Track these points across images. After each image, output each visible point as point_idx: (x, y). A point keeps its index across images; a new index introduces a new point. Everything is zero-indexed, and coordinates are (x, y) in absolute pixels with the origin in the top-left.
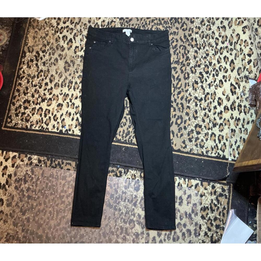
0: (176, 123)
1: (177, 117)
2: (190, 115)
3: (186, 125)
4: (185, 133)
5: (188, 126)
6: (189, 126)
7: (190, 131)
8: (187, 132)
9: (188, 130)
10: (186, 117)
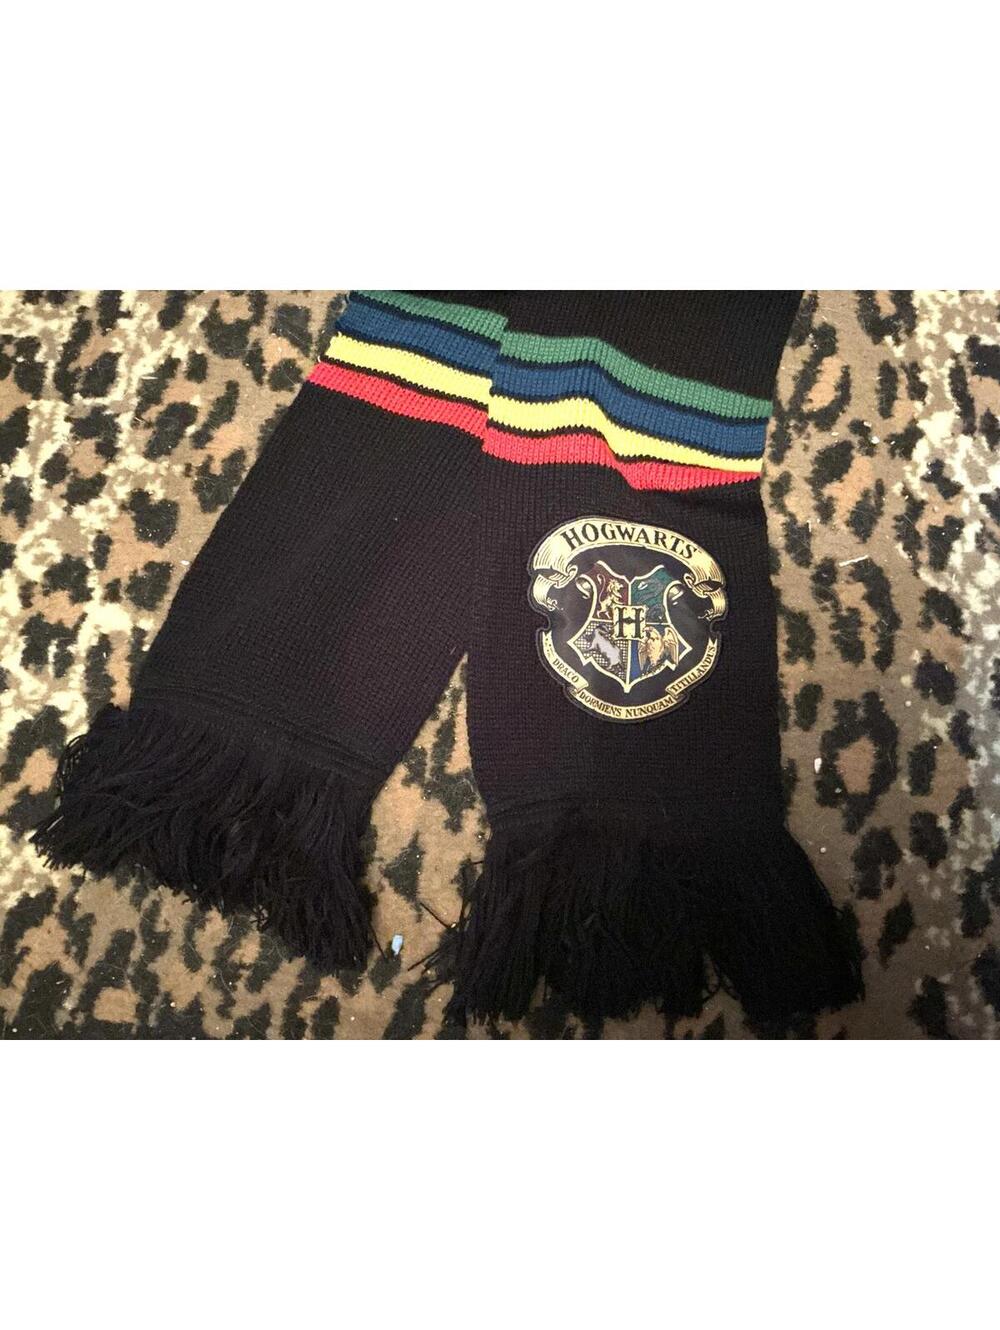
0: (830, 787)
1: (826, 718)
2: (971, 687)
3: (938, 804)
4: (937, 893)
5: (955, 814)
6: (967, 815)
7: (978, 866)
8: (957, 888)
9: (957, 863)
10: (925, 717)
